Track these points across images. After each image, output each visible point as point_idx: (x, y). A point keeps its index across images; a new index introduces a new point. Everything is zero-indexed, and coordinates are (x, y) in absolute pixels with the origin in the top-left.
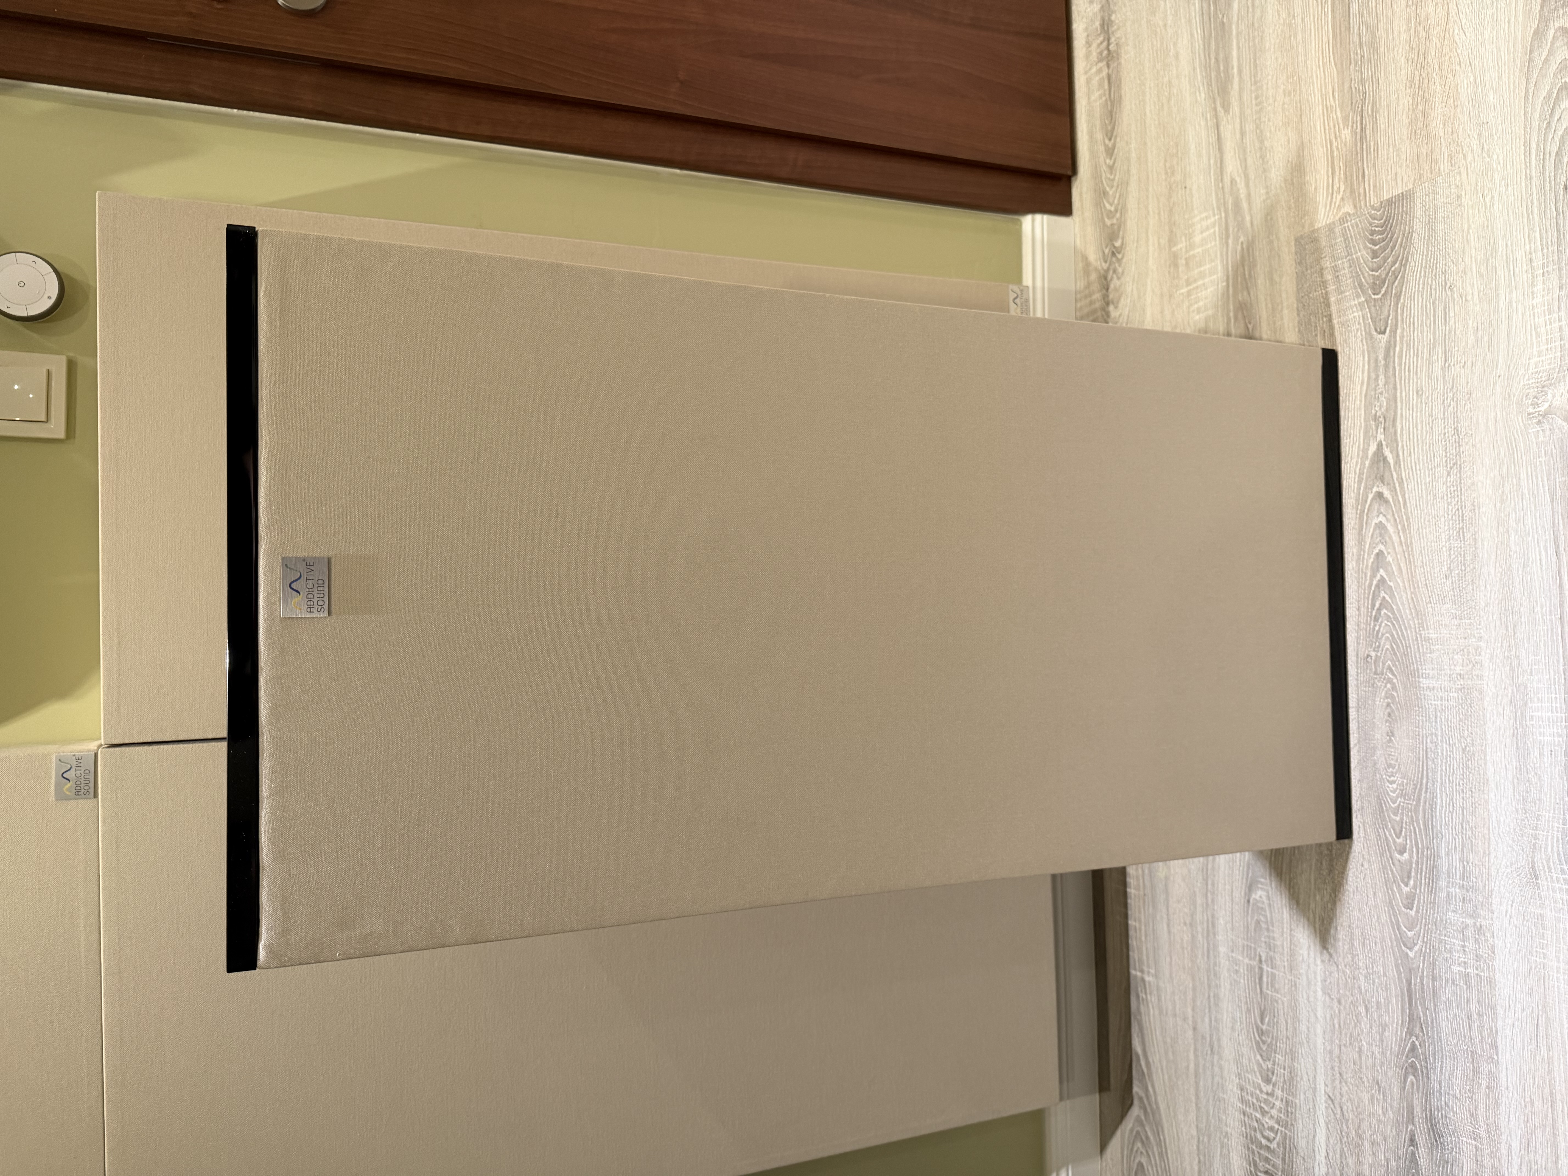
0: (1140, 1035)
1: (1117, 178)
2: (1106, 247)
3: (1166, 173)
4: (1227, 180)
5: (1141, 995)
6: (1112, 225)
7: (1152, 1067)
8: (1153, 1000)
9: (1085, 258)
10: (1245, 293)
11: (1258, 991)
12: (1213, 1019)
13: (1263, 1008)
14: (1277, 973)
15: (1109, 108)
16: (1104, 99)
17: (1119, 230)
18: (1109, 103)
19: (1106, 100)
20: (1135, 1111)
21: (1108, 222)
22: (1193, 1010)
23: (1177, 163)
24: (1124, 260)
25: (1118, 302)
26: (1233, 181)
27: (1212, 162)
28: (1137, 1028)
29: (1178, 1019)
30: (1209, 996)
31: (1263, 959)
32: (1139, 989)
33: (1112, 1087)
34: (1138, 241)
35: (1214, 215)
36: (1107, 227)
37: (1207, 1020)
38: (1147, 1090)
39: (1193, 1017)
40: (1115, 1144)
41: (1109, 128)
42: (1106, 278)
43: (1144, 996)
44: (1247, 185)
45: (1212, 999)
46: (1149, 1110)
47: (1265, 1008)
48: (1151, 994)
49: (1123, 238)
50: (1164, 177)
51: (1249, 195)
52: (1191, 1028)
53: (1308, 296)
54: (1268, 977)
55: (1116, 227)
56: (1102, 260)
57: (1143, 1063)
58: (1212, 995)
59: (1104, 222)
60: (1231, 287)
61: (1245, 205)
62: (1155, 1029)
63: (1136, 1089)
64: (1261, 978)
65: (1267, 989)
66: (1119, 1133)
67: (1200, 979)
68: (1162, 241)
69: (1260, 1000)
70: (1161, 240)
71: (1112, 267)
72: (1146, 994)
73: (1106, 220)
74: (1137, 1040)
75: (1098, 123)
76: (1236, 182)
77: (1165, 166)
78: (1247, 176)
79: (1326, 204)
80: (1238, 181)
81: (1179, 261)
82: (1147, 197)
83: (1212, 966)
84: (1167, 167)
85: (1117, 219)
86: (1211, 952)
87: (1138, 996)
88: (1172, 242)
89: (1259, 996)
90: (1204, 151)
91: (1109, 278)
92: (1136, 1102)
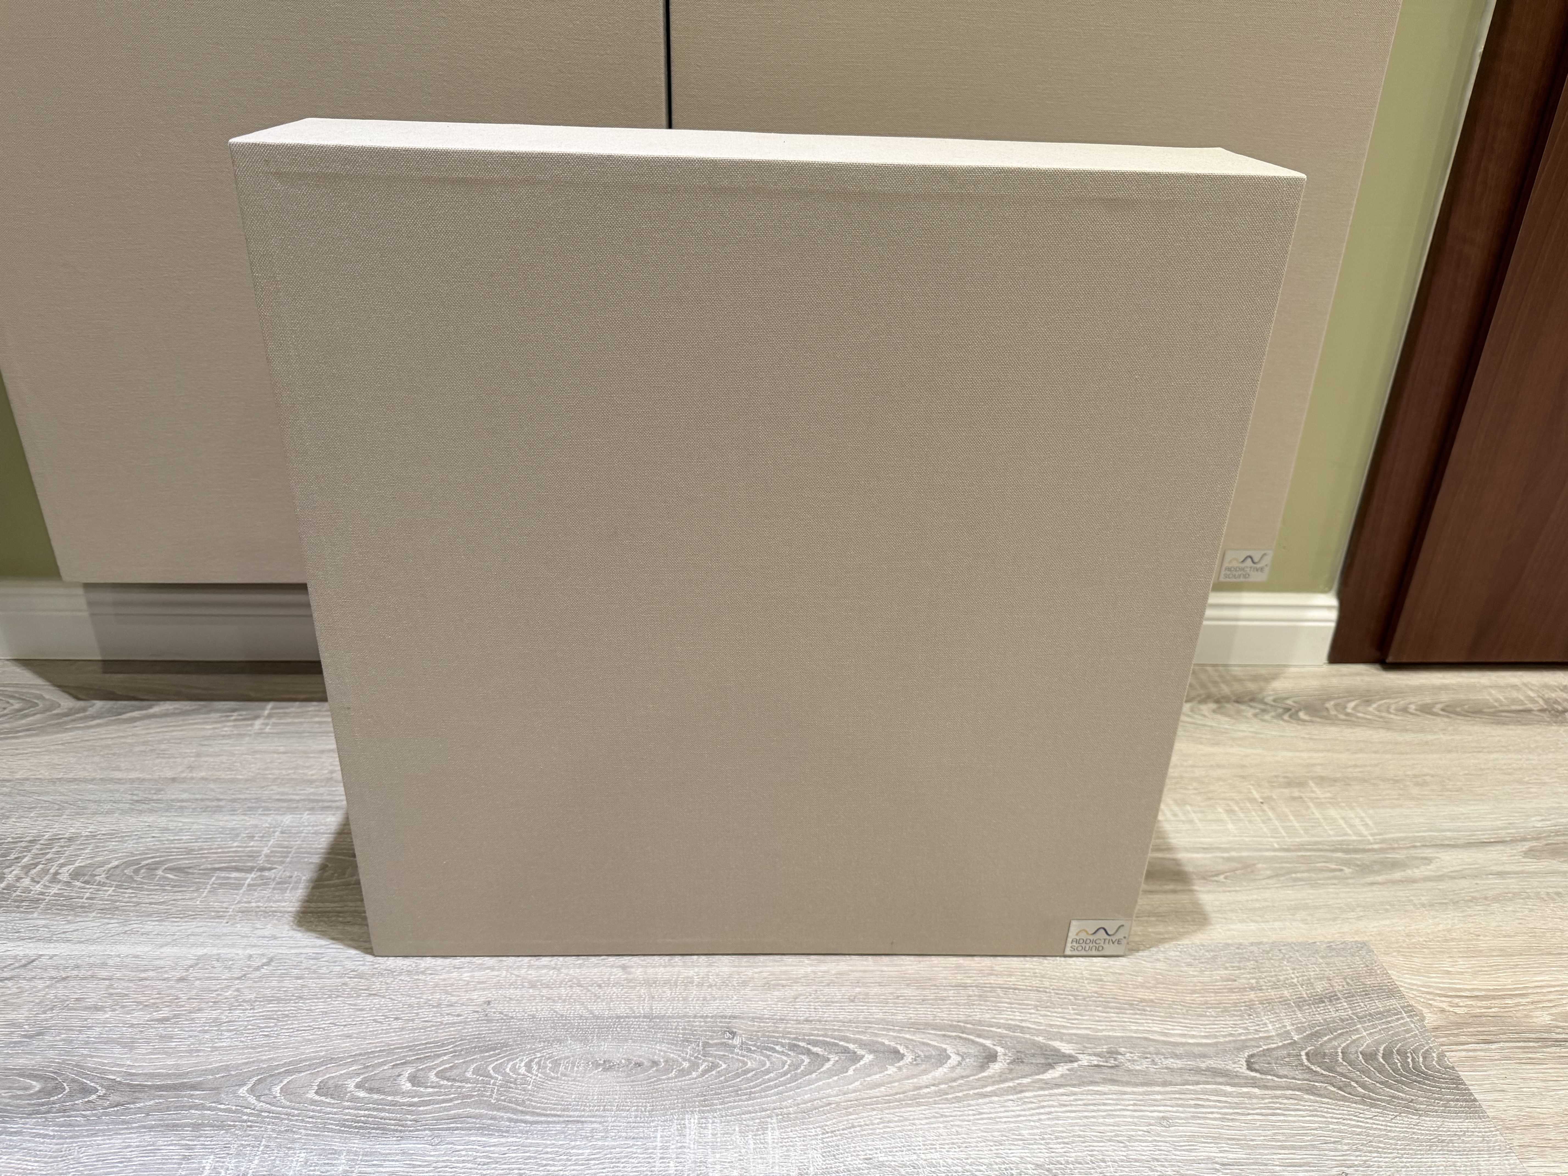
0: (177, 711)
1: (1392, 716)
2: (1295, 702)
3: (1415, 776)
4: (1428, 852)
5: (235, 714)
6: (1327, 709)
7: (127, 725)
8: (226, 729)
9: (1274, 677)
10: (1268, 873)
11: (217, 866)
12: (185, 804)
13: (190, 871)
14: (241, 891)
15: (1485, 710)
16: (1496, 704)
17: (1321, 717)
18: (1493, 710)
19: (1495, 707)
20: (67, 703)
21: (1330, 705)
22: (203, 779)
23: (1433, 790)
24: (1281, 722)
25: (1222, 714)
26: (1428, 860)
27: (1449, 834)
28: (188, 708)
29: (193, 759)
30: (219, 800)
31: (266, 873)
32: (244, 713)
33: (107, 676)
34: (1311, 739)
35: (1372, 835)
36: (1323, 704)
37: (185, 796)
38: (93, 717)
39: (192, 778)
40: (27, 677)
41: (1458, 709)
42: (1253, 700)
43: (233, 718)
44: (1427, 879)
45: (215, 803)
46: (65, 719)
47: (188, 873)
48: (234, 726)
49: (1311, 721)
50: (1409, 773)
51: (1414, 881)
52: (176, 776)
53: (1283, 959)
54: (236, 879)
55: (1325, 714)
56: (1275, 697)
57: (136, 714)
58: (221, 803)
59: (1329, 699)
60: (1272, 854)
61: (1398, 875)
62: (182, 730)
63: (99, 704)
64: (237, 869)
65: (218, 878)
66: (39, 681)
67: (247, 789)
68: (1318, 769)
69: (202, 867)
70: (1319, 767)
71: (1268, 707)
72: (235, 720)
73: (1332, 703)
74: (171, 707)
75: (1462, 696)
76: (1429, 865)
77: (1425, 775)
78: (1440, 878)
79: (1429, 987)
80: (1429, 867)
81: (1295, 790)
82: (1376, 752)
83: (263, 804)
84: (1426, 778)
85: (1336, 716)
86: (285, 805)
87: (234, 710)
88: (1321, 780)
89: (209, 866)
90: (1460, 824)
91: (1252, 704)
92: (81, 704)
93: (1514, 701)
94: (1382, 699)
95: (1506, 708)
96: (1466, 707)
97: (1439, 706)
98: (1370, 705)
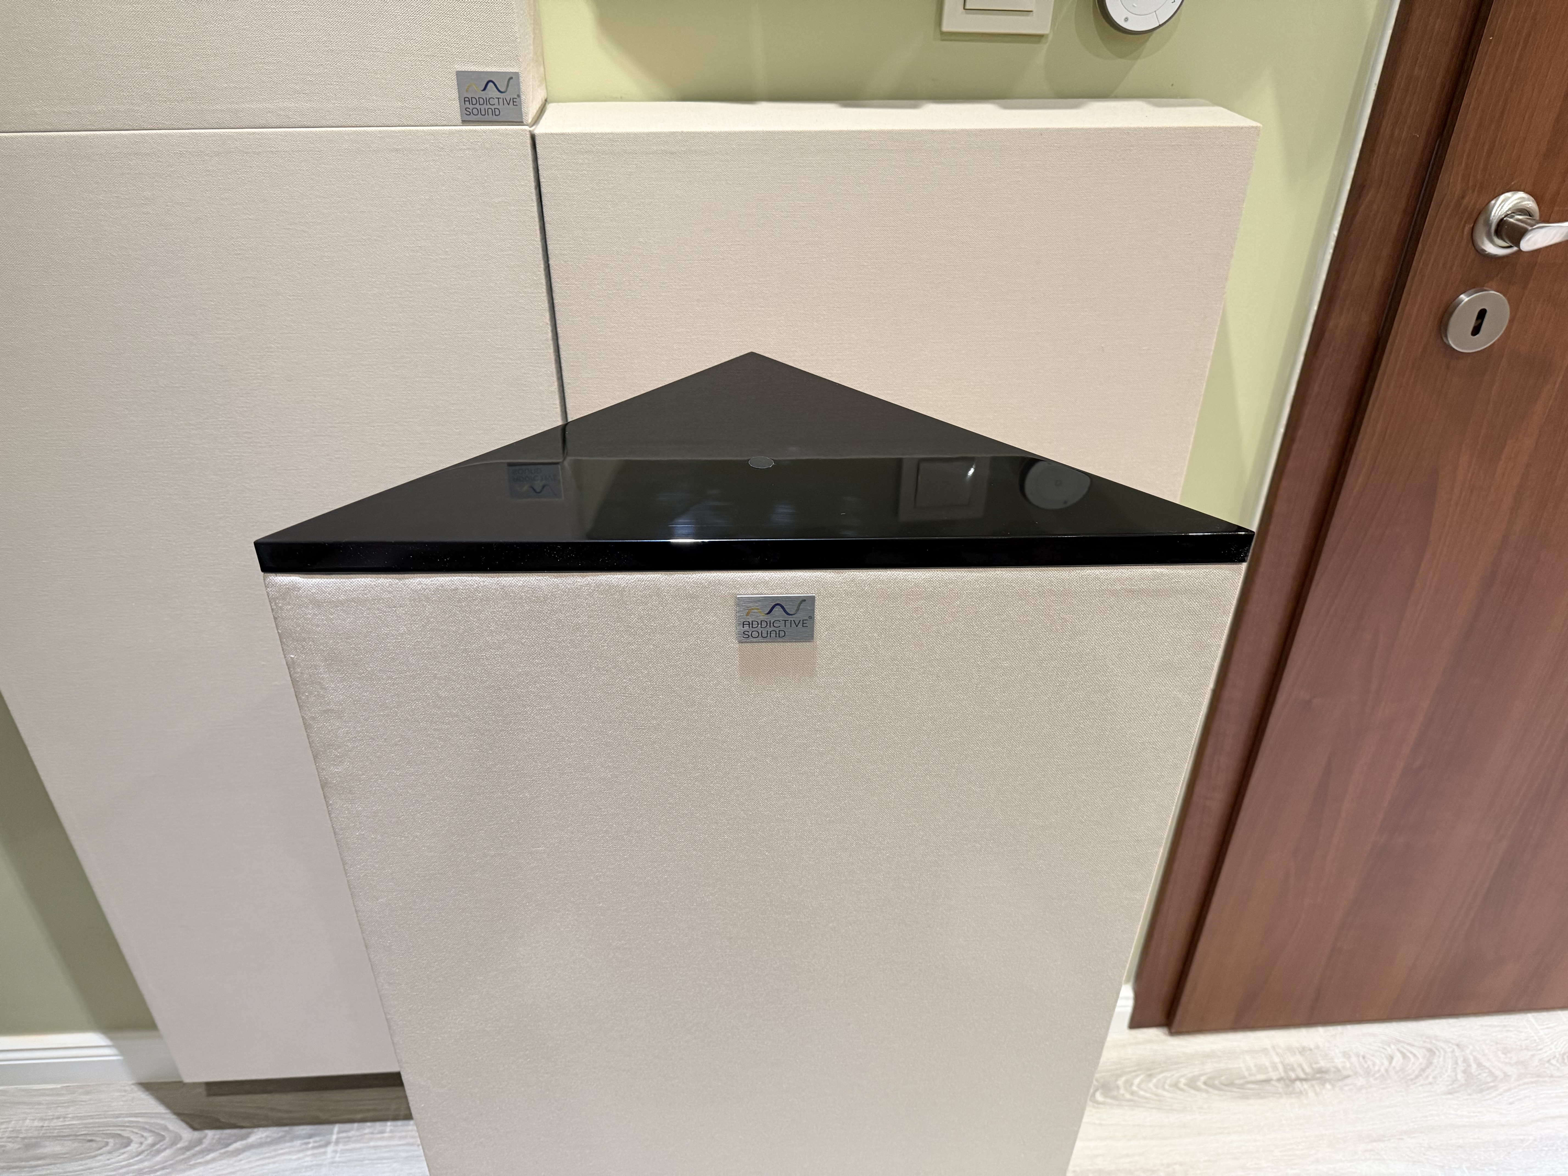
1: (1165, 1093)
5: (311, 1140)
6: (1118, 1088)
7: (235, 1159)
8: (307, 1159)
15: (1238, 1082)
16: (1246, 1074)
17: (1112, 1098)
18: (1241, 1081)
19: (1244, 1077)
20: (186, 1134)
28: (275, 1135)
32: (317, 1139)
33: (211, 1099)
34: (1100, 1125)
36: (1116, 1080)
40: (150, 1104)
41: (1217, 1082)
43: (310, 1145)
48: (313, 1155)
49: (1104, 1103)
55: (1115, 1093)
57: (238, 1145)
59: (1121, 1075)
62: (274, 1163)
63: (211, 1135)
66: (161, 1109)
72: (313, 1148)
73: (1124, 1079)
74: (264, 1135)
75: (1223, 1065)
82: (1145, 1138)
87: (310, 1136)
92: (197, 1134)
93: (1261, 1069)
94: (1162, 1072)
95: (1252, 1078)
96: (1223, 1078)
97: (1203, 1079)
98: (1150, 1081)
